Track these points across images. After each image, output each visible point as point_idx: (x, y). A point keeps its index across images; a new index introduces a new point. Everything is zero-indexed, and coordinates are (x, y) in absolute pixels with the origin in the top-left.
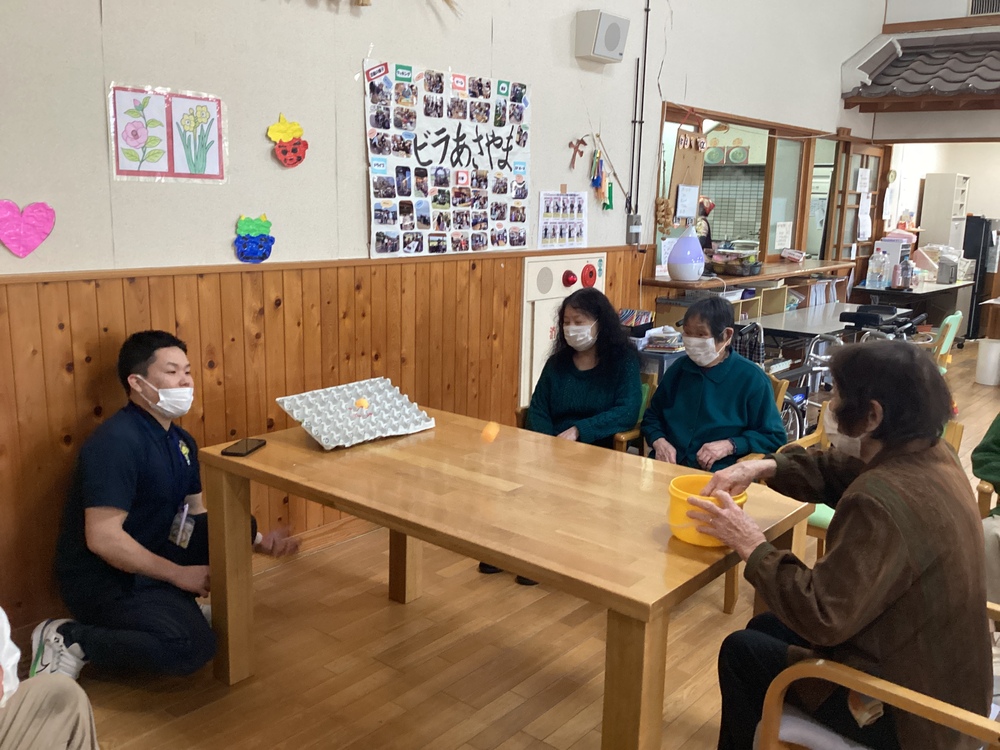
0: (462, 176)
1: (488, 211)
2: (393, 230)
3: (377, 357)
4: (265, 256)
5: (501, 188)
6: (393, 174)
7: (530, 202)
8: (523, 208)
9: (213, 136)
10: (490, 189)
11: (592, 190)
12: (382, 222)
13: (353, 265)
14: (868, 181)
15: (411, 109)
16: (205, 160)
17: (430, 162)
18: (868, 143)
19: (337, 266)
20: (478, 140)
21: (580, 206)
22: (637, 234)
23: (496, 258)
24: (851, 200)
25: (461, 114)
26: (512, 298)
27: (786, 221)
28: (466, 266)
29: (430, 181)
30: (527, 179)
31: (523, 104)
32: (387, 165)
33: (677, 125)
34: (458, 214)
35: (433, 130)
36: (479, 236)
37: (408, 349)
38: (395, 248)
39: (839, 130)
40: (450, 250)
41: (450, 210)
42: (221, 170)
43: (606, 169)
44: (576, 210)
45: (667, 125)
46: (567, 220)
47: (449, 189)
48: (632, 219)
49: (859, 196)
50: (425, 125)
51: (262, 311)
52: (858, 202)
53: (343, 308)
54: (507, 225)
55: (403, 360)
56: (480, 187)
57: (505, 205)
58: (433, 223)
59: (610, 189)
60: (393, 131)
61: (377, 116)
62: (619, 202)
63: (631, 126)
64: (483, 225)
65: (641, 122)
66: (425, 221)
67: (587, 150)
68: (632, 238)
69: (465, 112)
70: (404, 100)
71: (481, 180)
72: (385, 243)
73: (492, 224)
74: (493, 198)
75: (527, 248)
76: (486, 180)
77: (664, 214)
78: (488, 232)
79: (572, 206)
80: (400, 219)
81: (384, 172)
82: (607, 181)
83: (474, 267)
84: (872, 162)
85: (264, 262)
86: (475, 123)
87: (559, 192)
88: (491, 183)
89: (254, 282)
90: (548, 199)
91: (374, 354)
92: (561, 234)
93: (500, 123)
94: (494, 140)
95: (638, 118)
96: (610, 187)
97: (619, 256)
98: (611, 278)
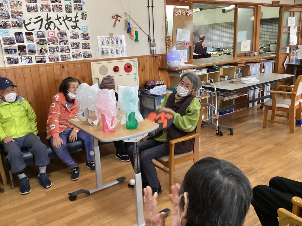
0: (52, 33)
1: (69, 45)
5: (75, 36)
6: (13, 35)
7: (92, 41)
8: (89, 43)
10: (69, 37)
12: (9, 53)
14: (294, 21)
15: (20, 11)
17: (34, 29)
18: (293, 6)
20: (58, 19)
21: (121, 41)
22: (154, 50)
24: (285, 30)
25: (47, 10)
28: (59, 67)
29: (34, 37)
30: (89, 32)
31: (82, 4)
35: (33, 18)
36: (65, 55)
39: (272, 2)
40: (48, 62)
46: (115, 47)
47: (46, 39)
48: (152, 45)
50: (28, 16)
56: (63, 37)
58: (37, 52)
60: (11, 20)
62: (143, 38)
63: (147, 8)
64: (67, 51)
65: (152, 7)
66: (33, 52)
68: (152, 52)
69: (50, 9)
71: (63, 34)
73: (71, 50)
74: (71, 41)
76: (66, 34)
78: (70, 53)
80: (18, 52)
83: (63, 67)
86: (56, 13)
87: (109, 36)
88: (69, 35)
90: (102, 39)
92: (112, 52)
93: (69, 12)
94: (67, 19)
95: (150, 5)
96: (136, 33)
97: (145, 59)
98: (142, 68)
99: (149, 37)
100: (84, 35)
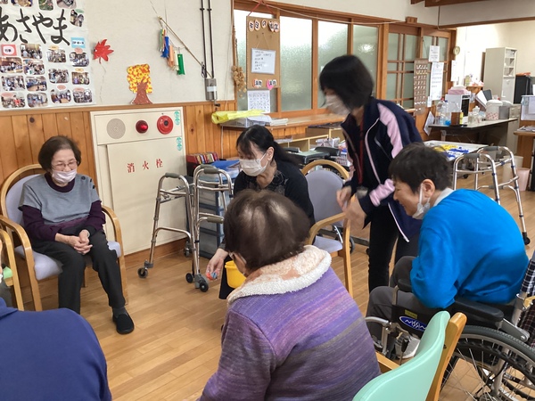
0: (9, 48)
1: (46, 76)
5: (59, 58)
7: (92, 69)
8: (86, 74)
10: (45, 59)
14: (438, 54)
18: (435, 28)
20: (24, 19)
22: (213, 93)
23: (57, 113)
28: (24, 120)
30: (87, 51)
33: (247, 13)
34: (8, 79)
36: (37, 96)
39: (407, 19)
45: (236, 12)
48: (209, 81)
49: (431, 63)
52: (430, 68)
54: (70, 87)
56: (32, 57)
57: (65, 71)
62: (193, 69)
64: (41, 87)
65: (209, 10)
68: (210, 96)
71: (32, 52)
73: (50, 86)
74: (49, 66)
75: (95, 103)
76: (39, 52)
78: (48, 92)
82: (176, 53)
83: (32, 120)
84: (442, 41)
86: (18, 7)
88: (46, 54)
93: (47, 7)
94: (43, 21)
95: (205, 6)
96: (180, 58)
97: (198, 109)
98: (192, 125)
99: (204, 68)
100: (76, 55)
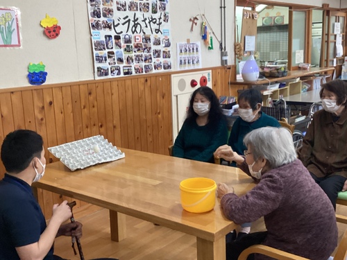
0: (138, 38)
1: (152, 54)
2: (105, 65)
3: (101, 126)
4: (43, 82)
5: (157, 43)
6: (104, 39)
7: (172, 48)
9: (14, 26)
10: (152, 43)
11: (203, 41)
12: (99, 62)
13: (87, 83)
14: (339, 29)
15: (110, 8)
16: (11, 38)
17: (122, 32)
18: (338, 10)
19: (79, 84)
20: (144, 20)
21: (197, 49)
22: (226, 60)
23: (157, 76)
24: (332, 38)
25: (135, 9)
26: (166, 94)
27: (300, 49)
28: (143, 80)
29: (122, 41)
30: (170, 37)
31: (165, 2)
32: (101, 35)
33: (242, 8)
34: (137, 56)
35: (122, 18)
36: (148, 66)
37: (116, 121)
38: (106, 74)
39: (323, 5)
40: (134, 73)
41: (133, 55)
42: (19, 42)
43: (208, 30)
44: (195, 51)
45: (237, 7)
46: (191, 56)
47: (132, 44)
48: (223, 54)
49: (335, 36)
50: (117, 15)
51: (43, 108)
52: (335, 39)
53: (83, 104)
54: (161, 60)
55: (114, 127)
56: (147, 42)
57: (160, 51)
58: (125, 61)
59: (211, 40)
60: (102, 19)
61: (94, 13)
62: (216, 45)
63: (220, 9)
64: (150, 61)
65: (224, 7)
66: (120, 60)
67: (199, 22)
68: (224, 62)
69: (137, 8)
70: (107, 4)
71: (147, 39)
72: (102, 72)
73: (154, 60)
74: (154, 48)
75: (172, 70)
76: (150, 39)
77: (239, 50)
78: (152, 64)
79: (193, 49)
80: (108, 60)
81: (99, 38)
82: (210, 36)
83: (146, 81)
84: (341, 19)
85: (44, 84)
86: (142, 13)
87: (186, 43)
88: (152, 40)
89: (38, 94)
90: (181, 46)
91: (100, 124)
92: (189, 63)
93: (155, 12)
94: (152, 20)
95: (223, 5)
97: (218, 71)
98: (215, 82)
